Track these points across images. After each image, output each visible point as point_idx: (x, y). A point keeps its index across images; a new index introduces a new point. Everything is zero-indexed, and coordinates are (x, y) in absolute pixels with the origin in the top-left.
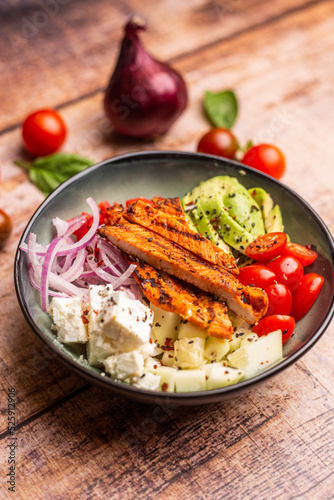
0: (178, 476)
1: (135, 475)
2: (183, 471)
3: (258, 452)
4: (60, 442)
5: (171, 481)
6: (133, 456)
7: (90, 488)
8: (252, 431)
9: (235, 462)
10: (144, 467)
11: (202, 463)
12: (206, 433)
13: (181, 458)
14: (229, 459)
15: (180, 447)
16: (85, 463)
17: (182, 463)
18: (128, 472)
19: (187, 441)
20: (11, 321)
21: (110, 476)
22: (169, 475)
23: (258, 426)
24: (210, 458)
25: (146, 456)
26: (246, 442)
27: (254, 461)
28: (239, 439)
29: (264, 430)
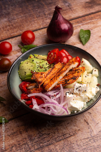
0: (39, 148)
1: (26, 145)
2: (41, 147)
3: (65, 146)
4: (8, 131)
5: (36, 149)
6: (27, 139)
7: (12, 147)
8: (65, 138)
9: (57, 147)
10: (29, 144)
11: (47, 145)
12: (51, 137)
13: (41, 143)
14: (55, 146)
15: (42, 139)
16: (13, 139)
17: (41, 144)
18: (25, 144)
19: (45, 138)
20: (4, 93)
21: (19, 144)
22: (36, 147)
23: (67, 137)
24: (50, 144)
25: (31, 140)
26: (62, 142)
27: (63, 148)
28: (60, 140)
29: (69, 139)
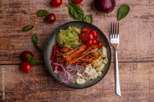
0: (51, 90)
1: (44, 85)
2: (52, 90)
3: (66, 95)
4: (37, 71)
5: (49, 90)
6: (46, 82)
7: (36, 83)
8: (68, 90)
9: (61, 94)
10: (46, 85)
11: (56, 90)
12: (60, 86)
13: (53, 87)
14: (60, 92)
15: (55, 85)
16: (38, 78)
17: (53, 88)
18: (44, 84)
19: (56, 85)
20: (44, 41)
21: (40, 83)
22: (49, 89)
23: (70, 90)
24: (58, 90)
25: (48, 83)
26: (66, 92)
27: (64, 96)
28: (65, 90)
29: (70, 92)
